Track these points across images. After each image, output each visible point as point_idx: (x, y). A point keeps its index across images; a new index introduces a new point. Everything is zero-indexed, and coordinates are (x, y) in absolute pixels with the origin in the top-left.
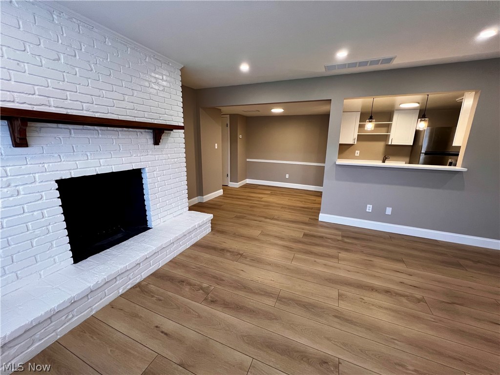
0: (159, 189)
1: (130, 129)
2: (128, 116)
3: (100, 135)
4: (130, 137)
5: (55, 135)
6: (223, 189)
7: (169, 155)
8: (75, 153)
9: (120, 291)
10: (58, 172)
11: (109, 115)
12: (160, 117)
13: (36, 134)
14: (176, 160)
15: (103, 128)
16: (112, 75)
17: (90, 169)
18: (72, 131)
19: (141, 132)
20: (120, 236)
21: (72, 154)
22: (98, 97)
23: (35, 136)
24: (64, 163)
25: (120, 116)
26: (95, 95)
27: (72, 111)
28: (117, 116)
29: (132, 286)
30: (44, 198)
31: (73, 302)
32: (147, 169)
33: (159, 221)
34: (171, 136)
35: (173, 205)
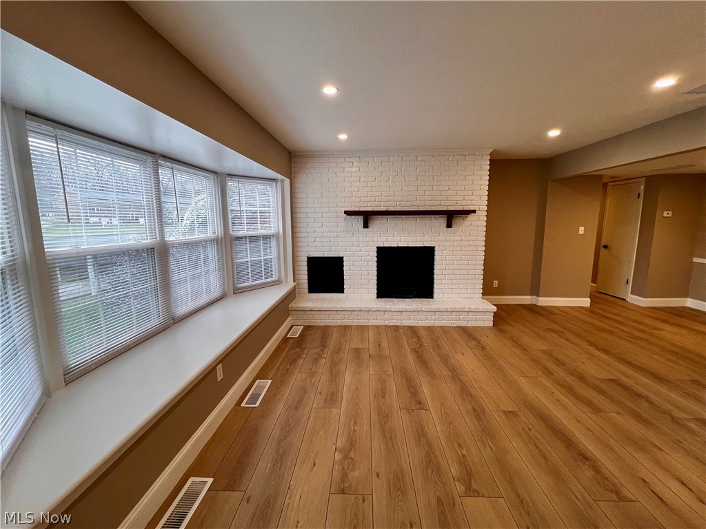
2: (427, 206)
6: (591, 297)
7: (462, 237)
8: (388, 232)
10: (378, 242)
11: (412, 207)
14: (471, 242)
16: (418, 180)
23: (372, 222)
24: (382, 237)
26: (405, 195)
27: (391, 208)
32: (436, 247)
33: (441, 295)
34: (468, 219)
35: (461, 286)
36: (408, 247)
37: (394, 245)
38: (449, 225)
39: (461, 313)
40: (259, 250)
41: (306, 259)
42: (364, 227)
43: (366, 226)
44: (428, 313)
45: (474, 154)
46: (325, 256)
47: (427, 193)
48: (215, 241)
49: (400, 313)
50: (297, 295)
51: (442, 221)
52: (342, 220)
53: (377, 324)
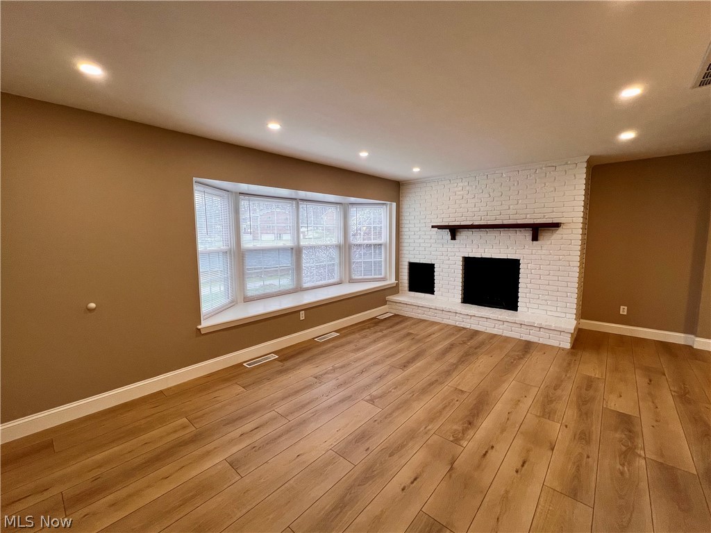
2: (511, 219)
4: (510, 234)
5: (466, 234)
8: (473, 244)
10: (464, 253)
11: (496, 221)
13: (458, 235)
18: (474, 232)
24: (467, 249)
25: (504, 221)
27: (476, 222)
28: (501, 221)
30: (456, 264)
32: (521, 260)
33: (525, 309)
35: (549, 303)
37: (478, 256)
38: (535, 238)
39: (531, 328)
40: (371, 254)
41: (407, 264)
43: (453, 238)
44: (497, 322)
45: (567, 163)
46: (421, 262)
47: (511, 207)
48: (339, 247)
49: (469, 317)
51: (528, 234)
52: (434, 233)
53: (449, 324)
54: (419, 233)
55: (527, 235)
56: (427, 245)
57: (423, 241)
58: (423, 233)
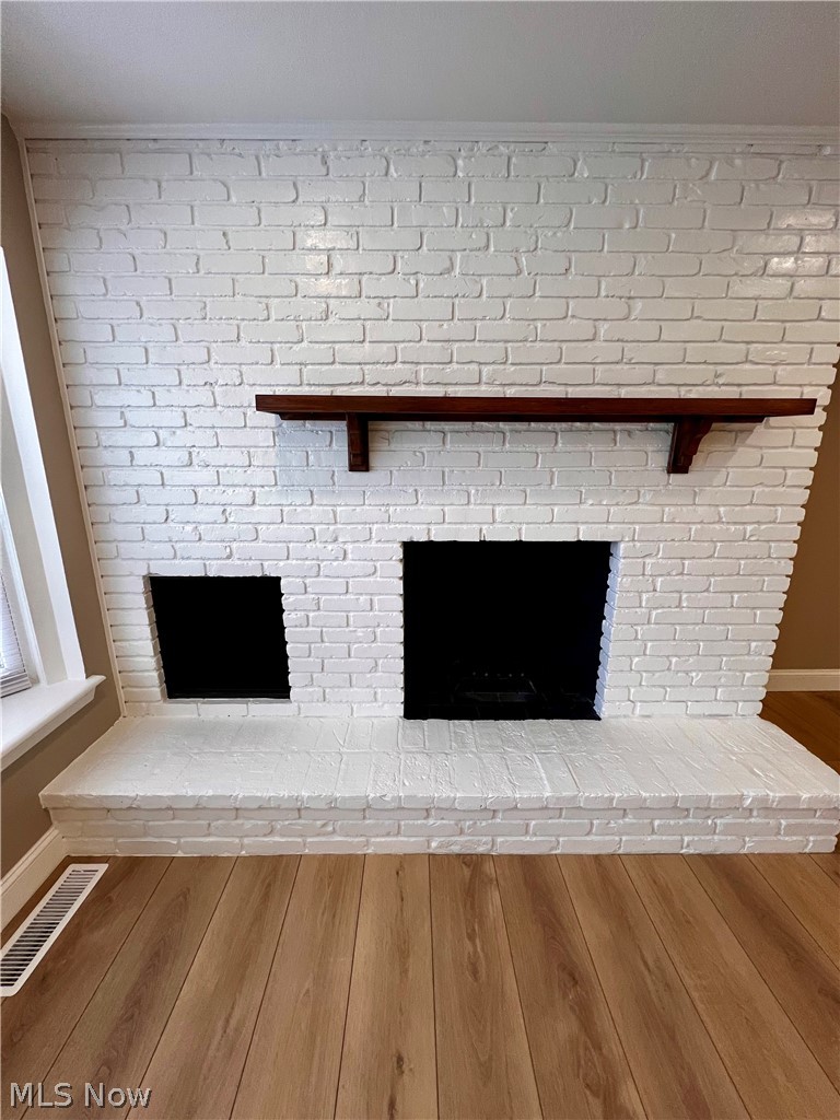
0: (654, 613)
1: (596, 424)
2: (598, 384)
3: (507, 445)
4: (590, 447)
5: (416, 446)
7: (722, 509)
8: (446, 488)
9: (434, 845)
10: (409, 526)
11: (542, 387)
12: (717, 376)
13: (384, 446)
14: (749, 528)
15: (518, 425)
16: (573, 269)
17: (469, 526)
18: (449, 435)
19: (629, 433)
20: (519, 697)
21: (440, 488)
22: (520, 344)
23: (385, 448)
24: (422, 507)
25: (570, 389)
26: (516, 338)
27: (457, 388)
28: (562, 388)
29: (465, 851)
30: (378, 573)
31: (333, 807)
32: (622, 546)
33: (626, 708)
34: (751, 439)
36: (519, 545)
38: (679, 463)
41: (140, 585)
42: (353, 468)
43: (360, 460)
47: (603, 328)
49: (488, 815)
50: (124, 708)
51: (654, 447)
52: (264, 437)
53: (401, 851)
54: (184, 437)
55: (650, 449)
56: (230, 495)
57: (208, 476)
58: (205, 438)
